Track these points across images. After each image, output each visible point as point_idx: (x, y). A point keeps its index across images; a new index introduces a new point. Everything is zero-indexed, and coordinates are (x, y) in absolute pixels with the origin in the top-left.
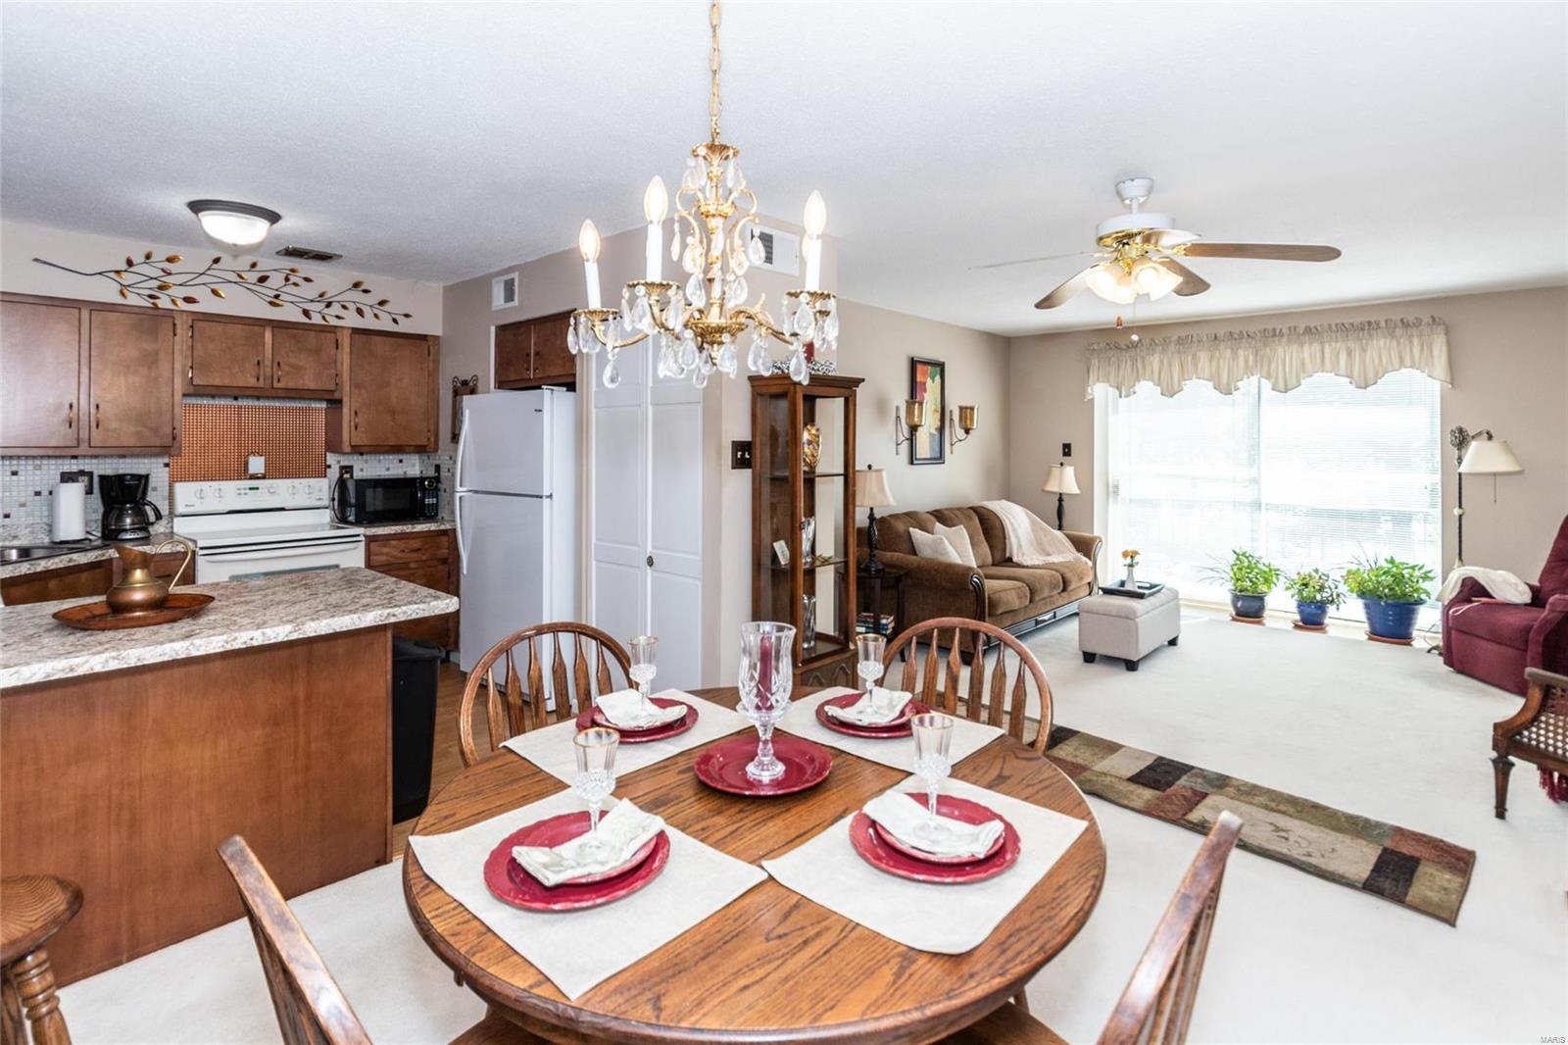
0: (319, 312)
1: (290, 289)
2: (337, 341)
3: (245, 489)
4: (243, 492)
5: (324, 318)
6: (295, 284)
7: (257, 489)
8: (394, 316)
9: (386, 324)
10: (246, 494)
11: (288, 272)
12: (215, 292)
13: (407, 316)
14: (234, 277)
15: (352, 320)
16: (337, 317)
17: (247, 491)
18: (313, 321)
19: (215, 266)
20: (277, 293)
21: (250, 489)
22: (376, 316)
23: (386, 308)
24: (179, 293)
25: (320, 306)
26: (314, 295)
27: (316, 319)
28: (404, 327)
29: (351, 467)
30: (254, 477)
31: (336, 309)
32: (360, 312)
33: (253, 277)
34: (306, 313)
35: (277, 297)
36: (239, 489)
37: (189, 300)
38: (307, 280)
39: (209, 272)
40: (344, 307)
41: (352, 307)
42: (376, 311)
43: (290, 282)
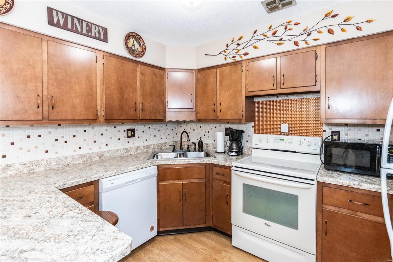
0: (304, 40)
1: (288, 33)
2: (316, 54)
3: (278, 140)
4: (277, 141)
5: (306, 43)
6: (290, 29)
7: (283, 140)
8: (357, 25)
9: (352, 33)
10: (278, 142)
11: (286, 24)
12: (255, 47)
13: (369, 21)
14: (262, 37)
15: (326, 38)
16: (315, 40)
17: (279, 141)
18: (300, 47)
19: (255, 35)
20: (281, 37)
21: (280, 140)
22: (343, 30)
23: (351, 22)
24: (242, 52)
25: (305, 36)
26: (301, 31)
27: (302, 45)
28: (368, 30)
29: (339, 133)
30: (281, 134)
31: (315, 35)
32: (331, 32)
33: (269, 34)
34: (296, 43)
35: (281, 40)
36: (276, 139)
37: (246, 54)
38: (296, 24)
39: (252, 39)
40: (319, 32)
41: (325, 30)
42: (342, 27)
43: (288, 29)
